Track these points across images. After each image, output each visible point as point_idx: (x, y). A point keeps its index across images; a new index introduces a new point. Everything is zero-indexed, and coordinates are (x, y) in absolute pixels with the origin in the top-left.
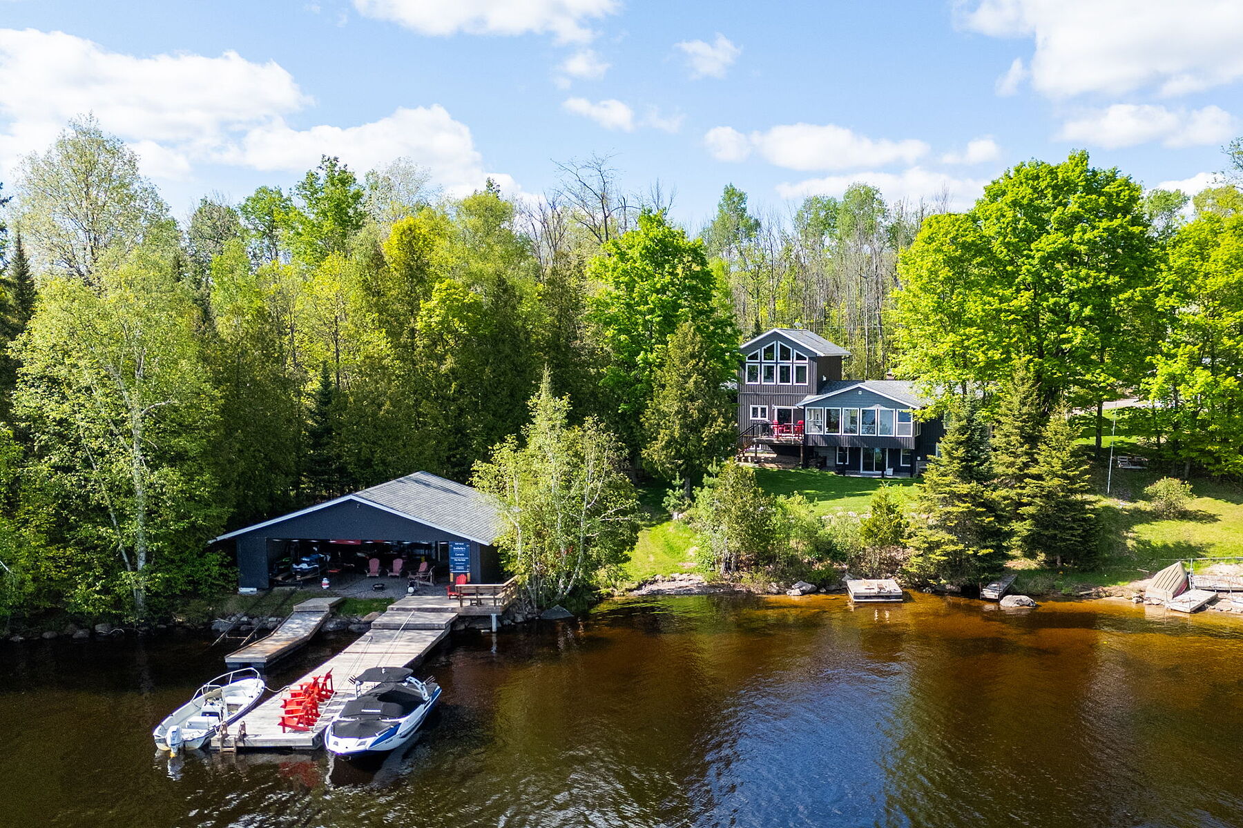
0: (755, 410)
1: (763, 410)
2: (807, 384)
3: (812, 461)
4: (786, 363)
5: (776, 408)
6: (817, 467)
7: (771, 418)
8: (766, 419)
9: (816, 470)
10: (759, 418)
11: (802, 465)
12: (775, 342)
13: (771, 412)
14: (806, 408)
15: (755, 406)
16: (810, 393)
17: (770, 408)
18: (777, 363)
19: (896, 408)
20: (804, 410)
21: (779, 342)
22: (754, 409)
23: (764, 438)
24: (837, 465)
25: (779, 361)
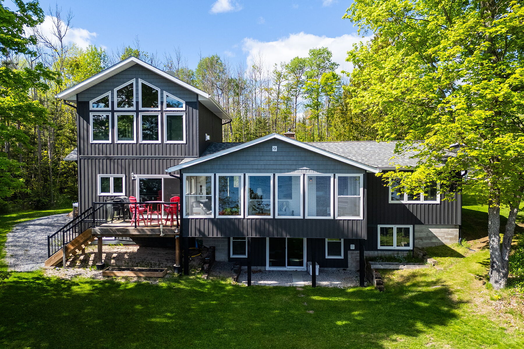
0: (105, 181)
1: (118, 181)
2: (184, 142)
3: (195, 259)
4: (151, 111)
5: (137, 177)
6: (203, 271)
7: (130, 192)
8: (122, 195)
9: (203, 277)
10: (112, 193)
11: (179, 270)
12: (133, 81)
13: (131, 183)
14: (185, 175)
15: (105, 175)
16: (189, 154)
17: (128, 177)
18: (137, 111)
19: (334, 172)
20: (181, 179)
21: (140, 81)
22: (103, 179)
23: (118, 224)
24: (230, 260)
25: (141, 108)
